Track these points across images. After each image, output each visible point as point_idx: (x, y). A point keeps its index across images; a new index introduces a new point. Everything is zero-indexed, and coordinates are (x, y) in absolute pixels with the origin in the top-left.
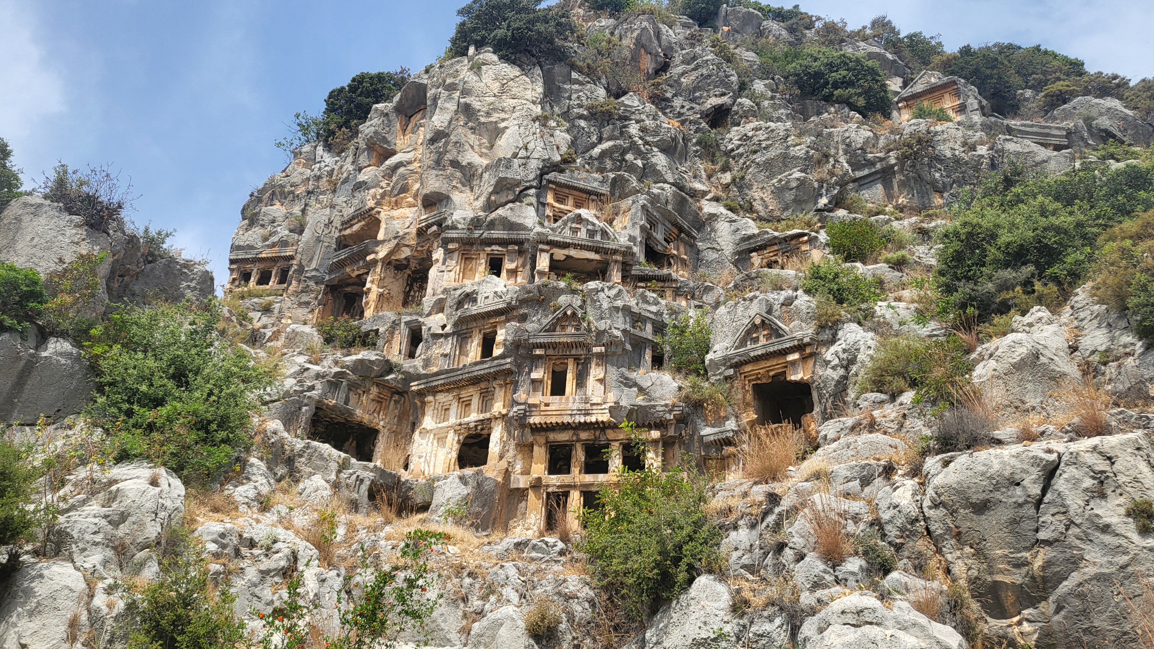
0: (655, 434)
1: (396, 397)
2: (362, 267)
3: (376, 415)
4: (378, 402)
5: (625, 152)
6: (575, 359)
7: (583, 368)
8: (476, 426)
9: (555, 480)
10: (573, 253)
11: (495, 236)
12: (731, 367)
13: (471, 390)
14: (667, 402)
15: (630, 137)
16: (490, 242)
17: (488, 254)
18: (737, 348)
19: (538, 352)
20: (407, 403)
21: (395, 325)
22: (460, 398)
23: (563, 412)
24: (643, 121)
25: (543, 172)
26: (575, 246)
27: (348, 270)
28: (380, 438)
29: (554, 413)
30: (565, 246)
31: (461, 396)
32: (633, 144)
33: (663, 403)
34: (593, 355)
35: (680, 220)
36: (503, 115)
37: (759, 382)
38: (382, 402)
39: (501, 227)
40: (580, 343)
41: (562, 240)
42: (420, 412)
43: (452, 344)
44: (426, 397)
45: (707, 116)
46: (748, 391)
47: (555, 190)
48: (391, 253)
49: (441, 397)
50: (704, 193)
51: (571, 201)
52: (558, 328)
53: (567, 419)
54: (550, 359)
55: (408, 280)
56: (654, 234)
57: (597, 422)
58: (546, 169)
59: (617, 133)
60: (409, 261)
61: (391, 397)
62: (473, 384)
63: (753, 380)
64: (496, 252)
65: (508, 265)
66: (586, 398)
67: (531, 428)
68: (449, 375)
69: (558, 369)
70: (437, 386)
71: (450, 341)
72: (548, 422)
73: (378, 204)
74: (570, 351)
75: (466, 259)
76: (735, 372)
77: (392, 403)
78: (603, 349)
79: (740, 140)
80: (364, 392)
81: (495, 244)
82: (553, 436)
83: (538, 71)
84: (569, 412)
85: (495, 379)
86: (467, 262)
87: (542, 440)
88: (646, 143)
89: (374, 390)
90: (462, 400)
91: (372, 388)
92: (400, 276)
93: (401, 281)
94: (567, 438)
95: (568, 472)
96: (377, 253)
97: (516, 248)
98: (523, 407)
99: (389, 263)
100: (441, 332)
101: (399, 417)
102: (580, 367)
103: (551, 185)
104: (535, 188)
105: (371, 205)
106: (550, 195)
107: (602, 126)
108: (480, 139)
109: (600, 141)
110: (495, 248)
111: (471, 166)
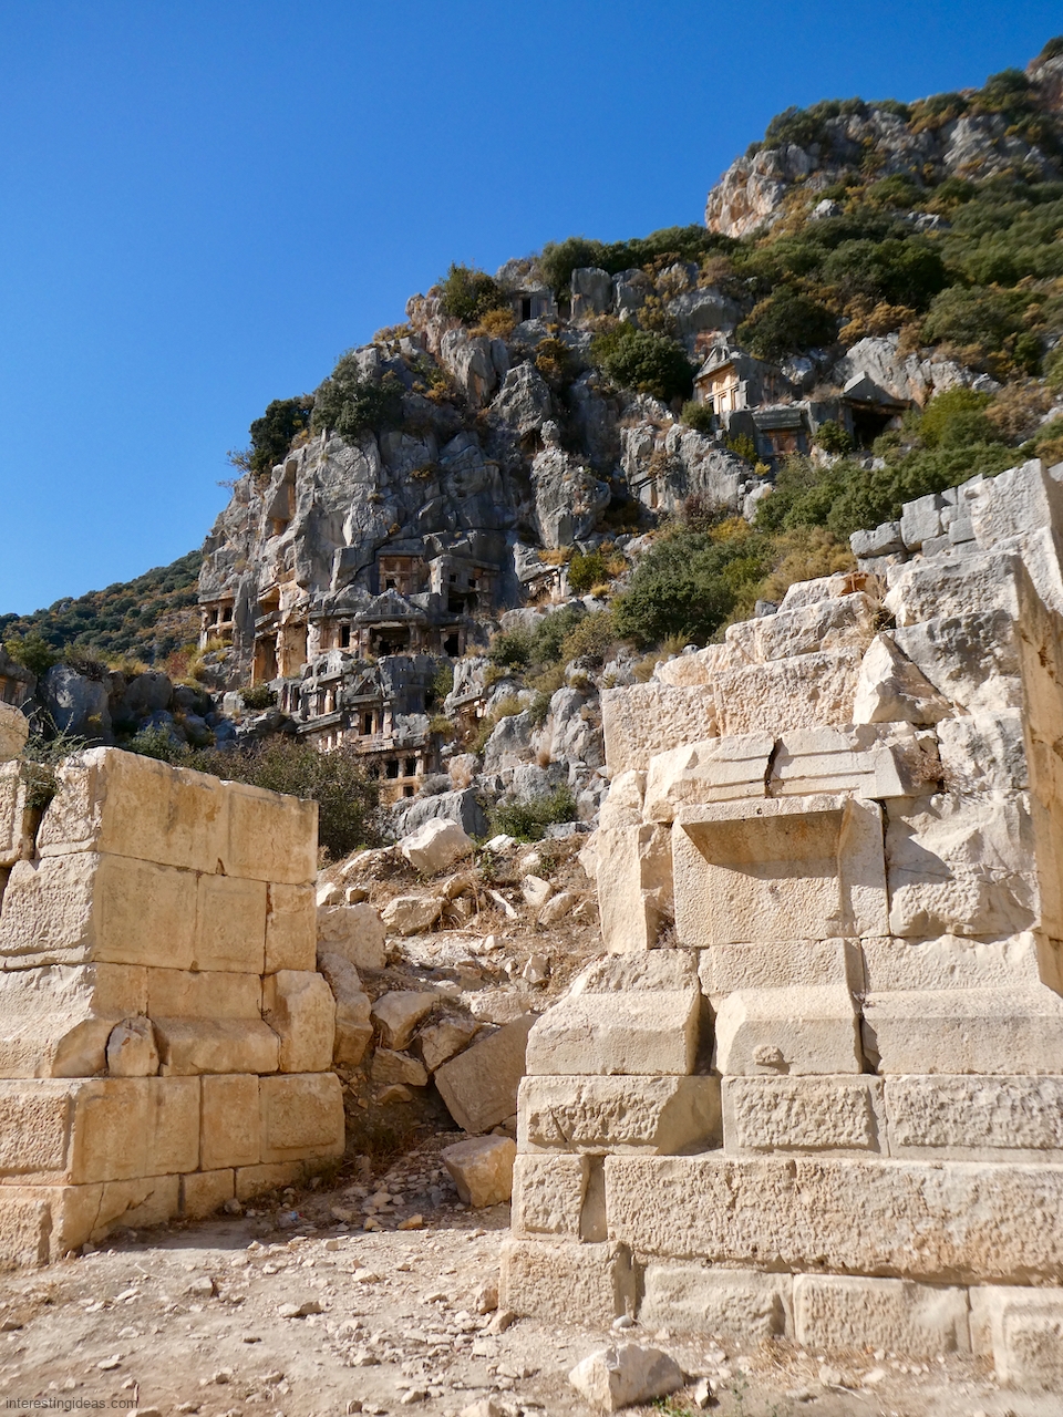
0: (418, 753)
5: (443, 506)
6: (374, 712)
7: (381, 716)
11: (341, 612)
16: (340, 617)
17: (340, 625)
18: (456, 696)
19: (354, 708)
21: (285, 687)
23: (370, 745)
25: (375, 550)
26: (385, 621)
29: (366, 746)
30: (377, 621)
32: (450, 499)
33: (421, 734)
34: (383, 707)
36: (345, 503)
39: (344, 606)
40: (377, 700)
41: (374, 619)
43: (318, 699)
44: (306, 736)
45: (522, 442)
47: (385, 561)
48: (288, 619)
49: (314, 737)
50: (512, 523)
51: (398, 567)
52: (364, 692)
53: (373, 749)
54: (361, 713)
56: (454, 583)
57: (388, 749)
58: (377, 547)
59: (437, 491)
62: (328, 729)
63: (466, 715)
64: (345, 623)
66: (382, 735)
67: (356, 755)
68: (314, 723)
69: (367, 718)
70: (309, 730)
72: (364, 751)
73: (277, 579)
74: (372, 706)
75: (326, 634)
78: (389, 703)
81: (343, 617)
82: (368, 759)
83: (373, 447)
84: (373, 745)
85: (338, 725)
86: (327, 637)
87: (363, 762)
88: (462, 494)
94: (376, 759)
96: (279, 621)
98: (350, 742)
99: (288, 626)
100: (310, 691)
102: (379, 715)
103: (381, 559)
104: (369, 565)
105: (272, 580)
106: (382, 566)
107: (426, 488)
108: (333, 526)
109: (424, 502)
110: (343, 619)
111: (325, 552)
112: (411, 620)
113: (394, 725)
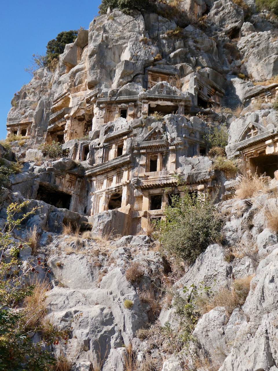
0: (201, 187)
1: (79, 179)
2: (63, 121)
3: (69, 188)
4: (70, 182)
5: (187, 53)
6: (161, 153)
7: (165, 157)
8: (116, 190)
9: (154, 212)
10: (160, 103)
11: (122, 99)
12: (238, 150)
13: (113, 173)
14: (207, 170)
15: (189, 46)
16: (120, 102)
17: (120, 108)
18: (240, 141)
19: (142, 151)
20: (84, 182)
21: (75, 146)
22: (108, 177)
23: (156, 179)
24: (196, 38)
25: (145, 66)
26: (161, 99)
27: (57, 123)
28: (72, 199)
29: (152, 180)
30: (156, 99)
31: (108, 176)
32: (190, 49)
33: (205, 171)
34: (169, 150)
35: (215, 85)
37: (253, 157)
38: (72, 182)
39: (125, 94)
40: (163, 145)
41: (153, 97)
42: (90, 185)
43: (103, 152)
44: (92, 178)
45: (229, 33)
46: (247, 162)
47: (152, 74)
48: (75, 113)
49: (99, 178)
50: (228, 72)
51: (160, 79)
52: (152, 139)
53: (158, 183)
54: (149, 155)
55: (85, 126)
56: (202, 92)
57: (173, 183)
58: (147, 65)
59: (182, 45)
60: (84, 116)
61: (76, 180)
62: (113, 170)
63: (250, 156)
64: (123, 107)
65: (130, 112)
66: (167, 172)
67: (142, 189)
68: (102, 166)
69: (153, 159)
70: (96, 172)
71: (102, 151)
72: (149, 184)
73: (69, 90)
74: (158, 150)
75: (110, 112)
76: (240, 153)
77: (77, 182)
78: (174, 147)
79: (245, 43)
80: (63, 178)
81: (123, 103)
82: (152, 192)
83: (141, 17)
84: (159, 179)
85: (123, 166)
86: (110, 113)
87: (147, 194)
88: (197, 48)
89: (68, 176)
90: (109, 178)
91: (66, 175)
92: (81, 124)
93: (82, 126)
94: (159, 192)
95: (159, 208)
96: (69, 114)
97: (133, 104)
98: (136, 178)
99: (75, 118)
100: (98, 146)
101: (81, 189)
102: (164, 157)
103: (149, 72)
104: (142, 74)
105: (65, 91)
106: (149, 77)
107: (175, 42)
108: (114, 54)
109: (174, 49)
110: (123, 105)
111: (109, 66)
112: (180, 101)
113: (177, 164)
